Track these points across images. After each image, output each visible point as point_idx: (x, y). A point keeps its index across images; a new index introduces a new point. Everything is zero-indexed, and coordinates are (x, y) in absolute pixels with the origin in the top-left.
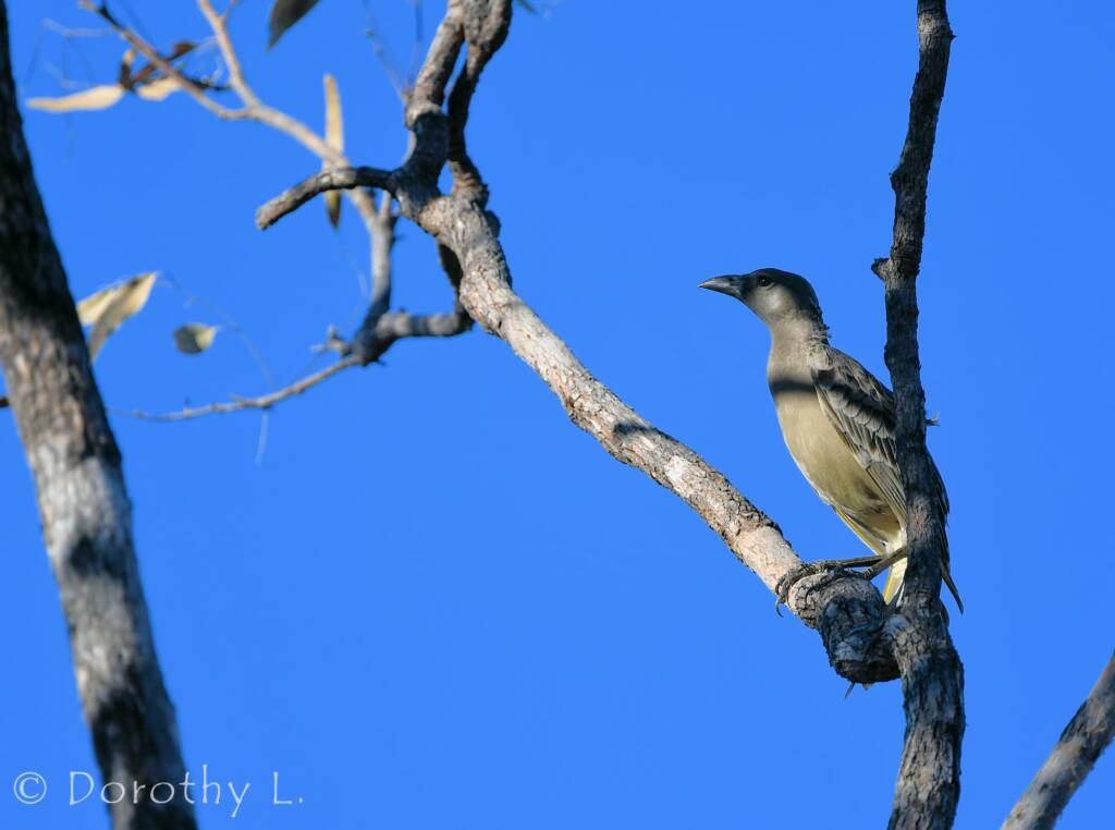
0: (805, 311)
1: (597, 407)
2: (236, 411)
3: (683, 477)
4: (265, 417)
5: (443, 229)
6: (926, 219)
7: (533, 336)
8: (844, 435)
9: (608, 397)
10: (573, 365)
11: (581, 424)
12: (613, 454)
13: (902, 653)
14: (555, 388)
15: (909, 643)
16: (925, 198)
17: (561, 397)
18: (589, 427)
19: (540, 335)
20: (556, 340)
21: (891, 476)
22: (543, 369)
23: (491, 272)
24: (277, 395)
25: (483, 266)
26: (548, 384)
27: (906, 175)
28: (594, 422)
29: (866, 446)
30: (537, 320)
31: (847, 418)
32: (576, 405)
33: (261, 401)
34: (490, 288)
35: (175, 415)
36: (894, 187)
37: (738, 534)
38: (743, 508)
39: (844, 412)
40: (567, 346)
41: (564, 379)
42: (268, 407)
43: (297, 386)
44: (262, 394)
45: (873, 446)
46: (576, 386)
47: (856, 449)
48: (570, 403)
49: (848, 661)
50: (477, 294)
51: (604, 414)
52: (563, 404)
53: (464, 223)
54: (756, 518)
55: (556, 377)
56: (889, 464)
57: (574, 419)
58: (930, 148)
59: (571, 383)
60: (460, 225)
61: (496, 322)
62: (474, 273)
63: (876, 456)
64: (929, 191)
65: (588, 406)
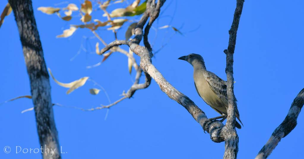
0: (200, 62)
1: (167, 87)
2: (102, 109)
3: (184, 102)
4: (108, 110)
5: (139, 53)
6: (236, 41)
7: (154, 72)
8: (214, 91)
9: (169, 85)
10: (162, 78)
11: (163, 91)
12: (169, 97)
13: (225, 135)
14: (158, 83)
15: (227, 132)
16: (236, 36)
17: (159, 84)
18: (165, 91)
19: (156, 72)
20: (159, 73)
21: (225, 99)
22: (156, 79)
23: (147, 59)
24: (111, 105)
25: (146, 58)
26: (157, 82)
27: (232, 31)
28: (166, 90)
29: (219, 93)
30: (155, 69)
31: (214, 87)
32: (162, 86)
33: (107, 106)
34: (146, 62)
35: (90, 110)
36: (229, 33)
37: (195, 114)
38: (197, 108)
39: (213, 86)
40: (162, 74)
41: (160, 81)
42: (109, 108)
43: (115, 103)
44: (107, 105)
45: (220, 93)
46: (162, 82)
47: (217, 94)
48: (161, 86)
49: (214, 137)
50: (143, 64)
51: (168, 88)
52: (160, 86)
53: (143, 51)
54: (199, 110)
55: (158, 80)
56: (224, 97)
57: (162, 89)
58: (238, 25)
59: (161, 82)
60: (142, 51)
61: (147, 69)
62: (143, 59)
63: (221, 95)
64: (237, 35)
65: (165, 86)
